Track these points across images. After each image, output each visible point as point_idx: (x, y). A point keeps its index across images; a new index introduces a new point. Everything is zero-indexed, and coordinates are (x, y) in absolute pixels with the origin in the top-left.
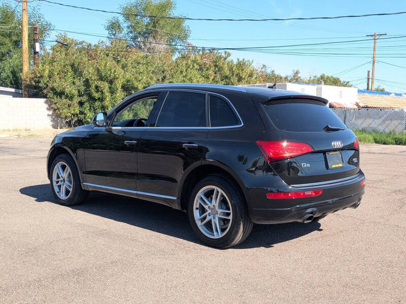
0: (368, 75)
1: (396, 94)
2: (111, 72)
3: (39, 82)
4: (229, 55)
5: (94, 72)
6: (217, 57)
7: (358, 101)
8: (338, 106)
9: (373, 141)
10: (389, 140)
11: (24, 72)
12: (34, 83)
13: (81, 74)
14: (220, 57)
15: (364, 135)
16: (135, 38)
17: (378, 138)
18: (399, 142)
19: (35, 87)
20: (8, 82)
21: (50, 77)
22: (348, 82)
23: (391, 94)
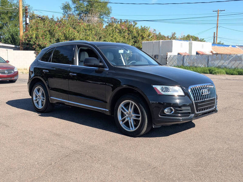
0: (214, 35)
1: (232, 46)
2: (72, 35)
3: (30, 41)
4: (136, 24)
5: (63, 35)
6: (129, 25)
7: (212, 50)
8: (201, 53)
9: (225, 73)
10: (235, 72)
11: (21, 35)
12: (27, 42)
13: (54, 36)
14: (131, 25)
15: (220, 70)
16: (79, 14)
17: (228, 72)
18: (240, 74)
19: (27, 44)
20: (9, 41)
21: (36, 38)
22: (203, 39)
23: (229, 46)
